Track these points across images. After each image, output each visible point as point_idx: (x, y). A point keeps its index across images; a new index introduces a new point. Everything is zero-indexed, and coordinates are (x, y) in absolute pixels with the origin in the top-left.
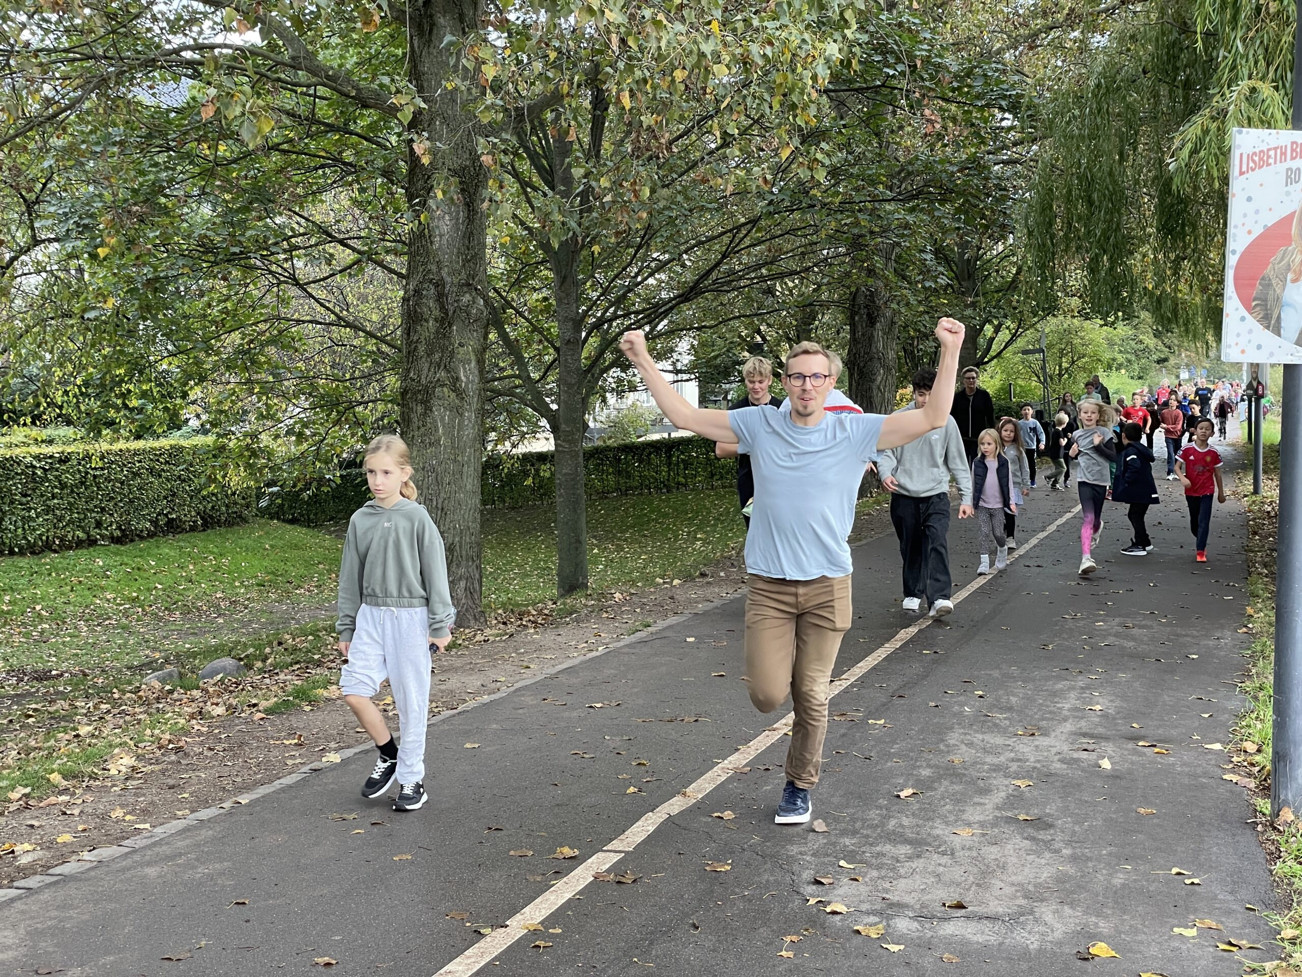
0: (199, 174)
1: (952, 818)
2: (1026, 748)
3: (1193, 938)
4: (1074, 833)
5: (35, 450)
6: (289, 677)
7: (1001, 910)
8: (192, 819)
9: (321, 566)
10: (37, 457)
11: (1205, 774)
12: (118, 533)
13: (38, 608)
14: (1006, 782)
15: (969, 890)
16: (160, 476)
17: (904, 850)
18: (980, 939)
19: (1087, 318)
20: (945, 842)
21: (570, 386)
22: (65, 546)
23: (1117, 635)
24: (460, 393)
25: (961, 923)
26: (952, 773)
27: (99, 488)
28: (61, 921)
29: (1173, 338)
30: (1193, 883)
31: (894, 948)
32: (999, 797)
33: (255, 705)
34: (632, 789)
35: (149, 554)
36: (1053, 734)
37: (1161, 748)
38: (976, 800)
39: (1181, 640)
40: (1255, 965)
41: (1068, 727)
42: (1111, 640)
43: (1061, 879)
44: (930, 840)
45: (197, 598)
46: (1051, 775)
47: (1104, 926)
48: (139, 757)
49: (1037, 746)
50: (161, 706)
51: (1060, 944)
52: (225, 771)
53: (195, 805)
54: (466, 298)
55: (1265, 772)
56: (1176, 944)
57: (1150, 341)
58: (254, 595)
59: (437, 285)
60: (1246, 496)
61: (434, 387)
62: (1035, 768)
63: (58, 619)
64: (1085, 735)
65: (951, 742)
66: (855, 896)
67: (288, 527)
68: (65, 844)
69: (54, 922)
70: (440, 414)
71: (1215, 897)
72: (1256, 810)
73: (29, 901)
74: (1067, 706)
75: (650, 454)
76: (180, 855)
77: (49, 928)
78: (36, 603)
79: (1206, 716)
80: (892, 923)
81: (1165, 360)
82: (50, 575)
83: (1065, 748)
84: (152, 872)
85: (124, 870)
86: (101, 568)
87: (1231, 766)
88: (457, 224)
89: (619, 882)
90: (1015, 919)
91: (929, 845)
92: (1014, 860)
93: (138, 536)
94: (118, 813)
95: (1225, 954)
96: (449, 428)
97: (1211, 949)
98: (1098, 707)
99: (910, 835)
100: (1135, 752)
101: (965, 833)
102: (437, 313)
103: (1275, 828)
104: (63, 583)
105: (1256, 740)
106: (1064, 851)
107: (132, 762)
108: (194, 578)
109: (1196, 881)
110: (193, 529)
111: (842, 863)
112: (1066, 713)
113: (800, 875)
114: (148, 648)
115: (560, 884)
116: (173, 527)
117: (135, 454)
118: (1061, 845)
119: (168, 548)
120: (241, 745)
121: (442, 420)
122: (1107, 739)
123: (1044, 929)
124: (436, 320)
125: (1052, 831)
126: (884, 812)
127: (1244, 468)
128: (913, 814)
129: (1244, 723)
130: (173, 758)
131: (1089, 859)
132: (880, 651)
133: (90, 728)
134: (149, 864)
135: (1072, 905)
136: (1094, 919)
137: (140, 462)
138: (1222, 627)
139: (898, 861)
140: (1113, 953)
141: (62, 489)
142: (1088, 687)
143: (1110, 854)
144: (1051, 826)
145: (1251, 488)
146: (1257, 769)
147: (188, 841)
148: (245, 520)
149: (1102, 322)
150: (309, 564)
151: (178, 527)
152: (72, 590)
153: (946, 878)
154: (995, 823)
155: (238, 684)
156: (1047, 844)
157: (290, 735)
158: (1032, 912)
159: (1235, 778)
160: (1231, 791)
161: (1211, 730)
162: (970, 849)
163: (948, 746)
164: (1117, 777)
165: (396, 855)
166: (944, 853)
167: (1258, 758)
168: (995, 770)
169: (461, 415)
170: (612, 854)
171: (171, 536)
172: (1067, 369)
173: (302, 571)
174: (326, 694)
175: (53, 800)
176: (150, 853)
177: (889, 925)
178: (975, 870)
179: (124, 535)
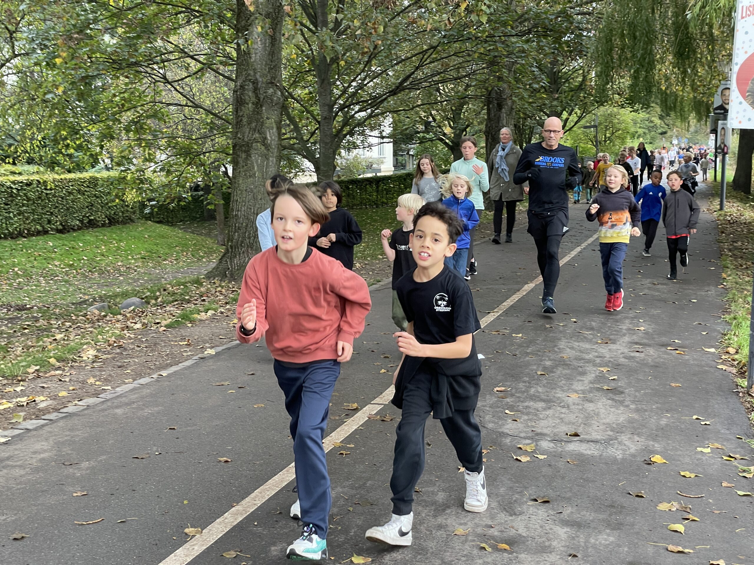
0: (110, 16)
1: (566, 388)
2: (604, 350)
3: (709, 453)
4: (636, 396)
5: (12, 178)
6: (172, 309)
7: (599, 437)
8: (136, 384)
9: (177, 248)
10: (13, 182)
11: (708, 365)
12: (60, 227)
13: (16, 269)
14: (595, 369)
15: (579, 426)
16: (84, 194)
17: (540, 405)
18: (589, 452)
19: (622, 106)
20: (563, 401)
21: (326, 144)
22: (30, 234)
23: (649, 288)
24: (267, 147)
25: (577, 444)
26: (564, 363)
27: (49, 201)
28: (72, 437)
29: (669, 120)
30: (706, 424)
31: (541, 457)
32: (591, 376)
33: (158, 323)
34: (383, 371)
35: (79, 240)
36: (618, 343)
37: (681, 351)
38: (579, 378)
39: (686, 291)
40: (745, 468)
41: (627, 339)
42: (646, 291)
43: (631, 421)
44: (555, 399)
45: (107, 265)
46: (619, 365)
47: (657, 446)
48: (98, 351)
49: (610, 349)
50: (100, 324)
51: (633, 456)
52: (149, 359)
53: (134, 376)
54: (271, 91)
55: (742, 364)
56: (700, 456)
57: (657, 121)
58: (140, 264)
59: (253, 83)
60: (715, 211)
61: (252, 143)
62: (610, 361)
63: (28, 276)
64: (636, 343)
65: (561, 347)
66: (516, 429)
67: (158, 225)
68: (64, 397)
69: (68, 438)
70: (256, 159)
71: (719, 432)
72: (737, 385)
73: (52, 426)
74: (625, 327)
75: (366, 185)
76: (134, 402)
77: (66, 441)
78: (14, 266)
79: (704, 333)
80: (539, 443)
81: (665, 133)
82: (22, 250)
83: (626, 351)
84: (119, 411)
85: (104, 410)
86: (51, 247)
87: (721, 361)
88: (265, 46)
89: (383, 420)
90: (608, 442)
91: (554, 402)
92: (603, 411)
93: (72, 229)
94: (91, 380)
95: (727, 462)
96: (260, 167)
97: (720, 460)
98: (642, 328)
99: (543, 397)
100: (665, 353)
101: (574, 397)
102: (254, 99)
103: (750, 395)
104: (29, 256)
105: (735, 346)
106: (631, 406)
107: (94, 353)
108: (105, 254)
109: (708, 423)
110: (103, 225)
111: (507, 411)
112: (624, 331)
113: (484, 418)
114: (81, 293)
115: (350, 421)
116: (92, 224)
117: (70, 181)
118: (629, 403)
119: (89, 236)
120: (155, 344)
121: (257, 162)
122: (649, 345)
123: (624, 447)
124: (253, 103)
125: (623, 395)
126: (528, 384)
127: (713, 195)
128: (544, 386)
129: (726, 338)
130: (118, 351)
131: (646, 411)
132: (514, 296)
133: (62, 336)
134: (117, 407)
135: (639, 435)
136: (651, 443)
137: (72, 186)
138: (709, 285)
139: (538, 411)
140: (665, 461)
141: (28, 201)
142: (635, 317)
143: (657, 408)
144: (622, 393)
145: (718, 207)
146: (737, 362)
147: (136, 396)
148: (132, 221)
149: (631, 109)
150: (170, 247)
151: (95, 224)
152: (35, 260)
153: (566, 420)
154: (591, 391)
155: (143, 312)
156: (622, 402)
157: (183, 339)
158: (616, 439)
159: (724, 367)
160: (723, 375)
161: (708, 341)
162: (578, 404)
163: (559, 349)
164: (657, 366)
165: (255, 404)
166: (563, 407)
167: (736, 357)
168: (587, 362)
169: (268, 159)
170: (377, 406)
171: (90, 229)
172: (609, 137)
173: (167, 251)
174: (199, 317)
175: (53, 373)
176: (116, 401)
177: (537, 445)
178: (582, 416)
179: (64, 229)
